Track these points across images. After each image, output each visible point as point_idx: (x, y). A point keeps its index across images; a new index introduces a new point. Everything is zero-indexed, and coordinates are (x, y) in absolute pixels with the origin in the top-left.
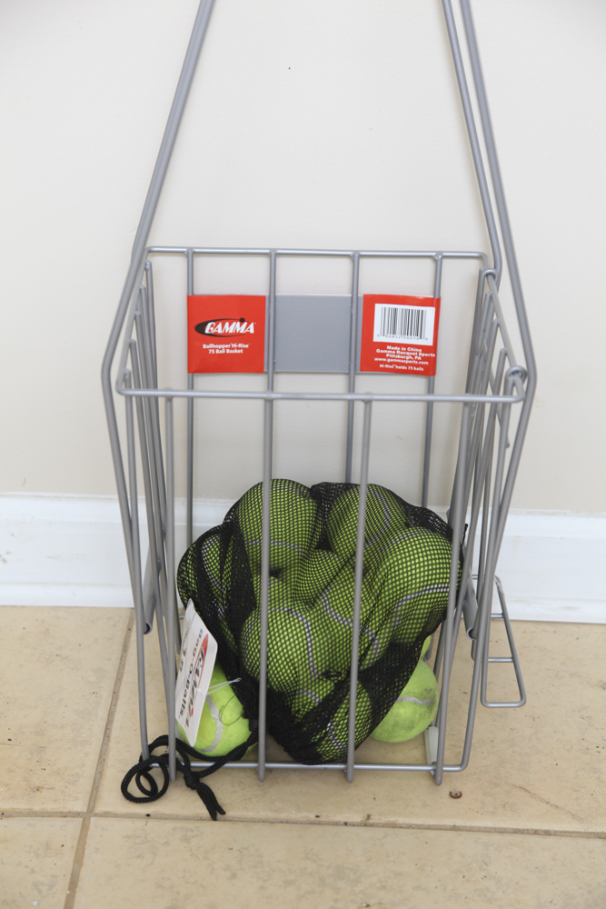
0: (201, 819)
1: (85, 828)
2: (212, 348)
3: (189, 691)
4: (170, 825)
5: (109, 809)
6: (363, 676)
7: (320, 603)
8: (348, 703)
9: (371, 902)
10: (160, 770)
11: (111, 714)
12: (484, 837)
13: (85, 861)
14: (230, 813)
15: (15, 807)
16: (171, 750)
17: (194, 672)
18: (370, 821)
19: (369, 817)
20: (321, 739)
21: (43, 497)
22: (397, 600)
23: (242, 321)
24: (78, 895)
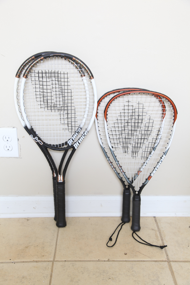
0: (76, 261)
1: (53, 264)
4: (70, 263)
5: (57, 260)
9: (110, 278)
11: (57, 239)
12: (132, 263)
13: (53, 271)
15: (39, 260)
18: (109, 260)
19: (109, 259)
21: (42, 196)
24: (52, 279)
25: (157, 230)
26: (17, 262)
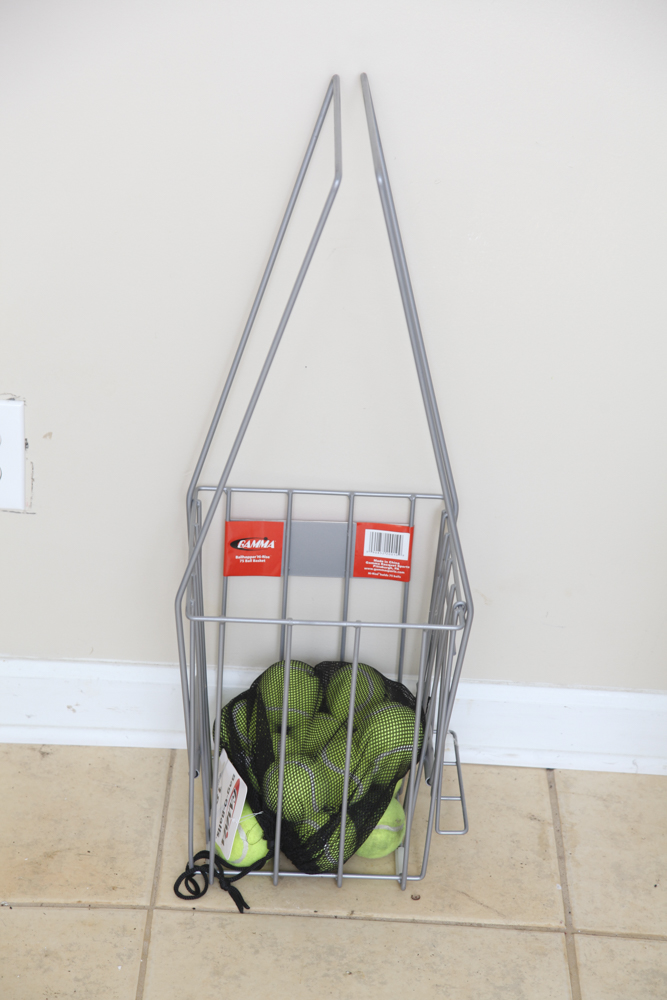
0: (232, 912)
1: (150, 918)
2: (241, 558)
3: (224, 820)
4: (211, 916)
5: (165, 904)
6: (351, 810)
7: (322, 758)
8: (340, 830)
9: (353, 971)
10: (201, 876)
11: (162, 833)
13: (152, 940)
14: (253, 909)
15: (99, 901)
16: (211, 862)
17: (228, 806)
18: (354, 916)
19: (352, 912)
20: (320, 856)
21: (106, 663)
22: (377, 756)
23: (266, 539)
24: (149, 963)
25: (551, 822)
26: (20, 905)
